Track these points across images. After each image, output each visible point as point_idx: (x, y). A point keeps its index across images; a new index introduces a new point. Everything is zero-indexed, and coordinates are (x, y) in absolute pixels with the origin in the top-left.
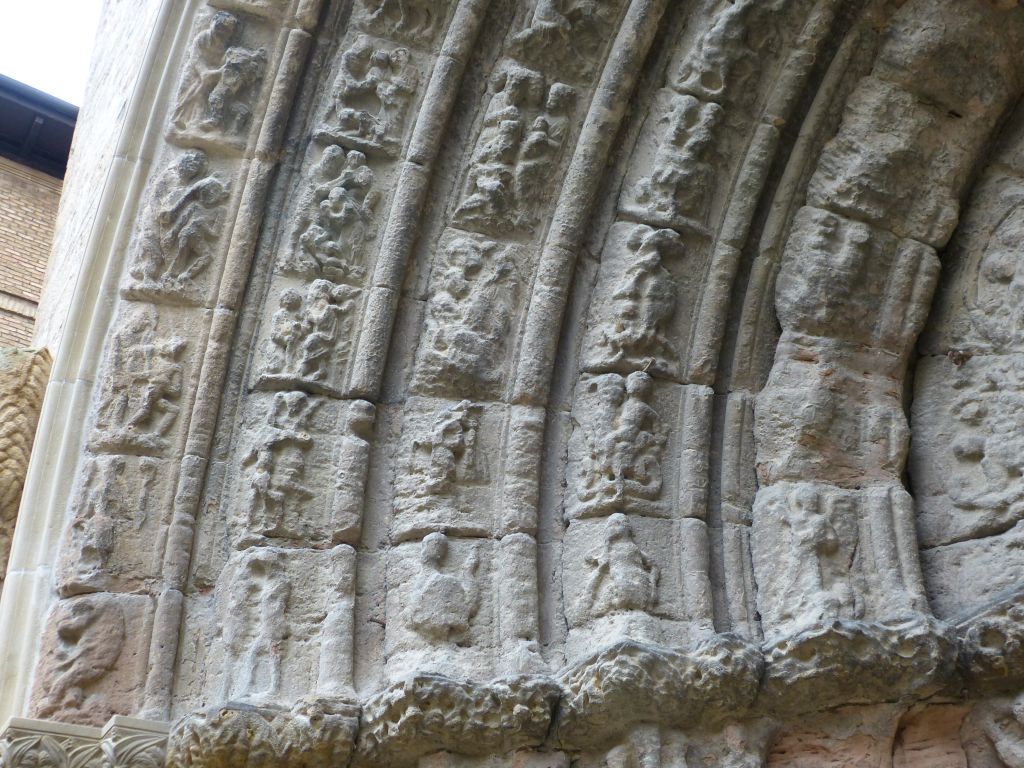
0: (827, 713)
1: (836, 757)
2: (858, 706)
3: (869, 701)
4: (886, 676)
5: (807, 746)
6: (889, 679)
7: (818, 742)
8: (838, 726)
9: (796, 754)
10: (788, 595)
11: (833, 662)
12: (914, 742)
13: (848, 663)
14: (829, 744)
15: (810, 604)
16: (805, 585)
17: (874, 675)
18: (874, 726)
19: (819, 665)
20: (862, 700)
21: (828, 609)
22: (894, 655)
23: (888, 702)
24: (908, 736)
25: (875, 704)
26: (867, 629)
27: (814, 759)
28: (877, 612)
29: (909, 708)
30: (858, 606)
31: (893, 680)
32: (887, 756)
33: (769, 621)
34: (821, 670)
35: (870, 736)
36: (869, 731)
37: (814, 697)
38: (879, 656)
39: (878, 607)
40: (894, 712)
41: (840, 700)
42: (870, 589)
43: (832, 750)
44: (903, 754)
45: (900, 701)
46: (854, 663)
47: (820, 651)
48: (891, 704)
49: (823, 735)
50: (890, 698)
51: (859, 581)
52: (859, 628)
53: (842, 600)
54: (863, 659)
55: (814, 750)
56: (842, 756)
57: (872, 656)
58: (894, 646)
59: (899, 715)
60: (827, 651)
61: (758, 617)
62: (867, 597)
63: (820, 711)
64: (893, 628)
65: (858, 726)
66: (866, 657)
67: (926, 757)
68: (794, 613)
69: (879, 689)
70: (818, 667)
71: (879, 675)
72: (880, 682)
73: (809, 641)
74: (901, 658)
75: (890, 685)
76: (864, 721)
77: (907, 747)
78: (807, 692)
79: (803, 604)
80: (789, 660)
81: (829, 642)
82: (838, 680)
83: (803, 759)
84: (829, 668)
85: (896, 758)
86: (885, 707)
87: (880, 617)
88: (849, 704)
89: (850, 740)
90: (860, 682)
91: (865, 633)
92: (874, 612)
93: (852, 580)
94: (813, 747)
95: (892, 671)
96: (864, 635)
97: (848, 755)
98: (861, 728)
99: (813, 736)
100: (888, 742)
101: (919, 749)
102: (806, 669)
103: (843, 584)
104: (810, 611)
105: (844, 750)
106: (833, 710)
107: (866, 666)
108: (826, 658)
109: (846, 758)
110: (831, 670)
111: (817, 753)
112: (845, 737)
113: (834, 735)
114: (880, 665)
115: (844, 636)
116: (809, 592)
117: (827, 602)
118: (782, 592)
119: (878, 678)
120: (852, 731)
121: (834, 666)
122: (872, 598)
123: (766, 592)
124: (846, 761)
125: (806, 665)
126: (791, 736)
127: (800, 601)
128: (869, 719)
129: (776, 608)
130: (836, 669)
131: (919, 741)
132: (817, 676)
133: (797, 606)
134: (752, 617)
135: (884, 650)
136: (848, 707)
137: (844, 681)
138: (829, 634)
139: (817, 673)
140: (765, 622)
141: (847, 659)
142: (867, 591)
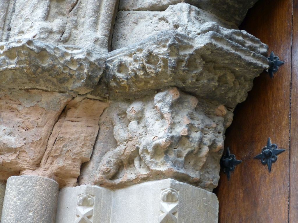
0: (24, 91)
1: (21, 116)
2: (41, 91)
3: (49, 89)
4: (59, 77)
5: (9, 107)
6: (60, 79)
7: (15, 106)
8: (27, 99)
9: (2, 110)
10: (26, 20)
11: (25, 63)
12: (72, 117)
13: (33, 65)
14: (20, 108)
15: (33, 28)
16: (36, 16)
17: (50, 75)
18: (48, 103)
19: (17, 63)
20: (44, 88)
21: (41, 33)
22: (65, 67)
23: (61, 92)
24: (70, 113)
25: (52, 92)
26: (50, 49)
27: (11, 114)
28: (77, 41)
29: (73, 98)
30: (65, 35)
31: (63, 81)
32: (52, 122)
33: (14, 33)
34: (18, 66)
35: (43, 108)
36: (44, 106)
37: (15, 81)
38: (54, 66)
39: (78, 38)
40: (63, 100)
41: (31, 86)
42: (78, 27)
43: (20, 111)
44: (63, 122)
45: (67, 93)
46: (37, 67)
47: (18, 55)
48: (61, 94)
49: (19, 103)
50: (61, 90)
51: (73, 20)
52: (44, 47)
53: (55, 29)
54: (43, 65)
55: (13, 110)
56: (25, 116)
57: (50, 64)
58: (67, 62)
59: (65, 101)
60: (22, 57)
61: (9, 29)
62: (74, 31)
63: (20, 89)
64: (70, 52)
65: (38, 102)
66: (47, 63)
67: (74, 126)
68: (25, 31)
69: (53, 84)
70: (16, 64)
71: (54, 76)
72: (54, 80)
73: (13, 48)
74: (70, 69)
75: (61, 83)
76: (42, 100)
77: (67, 118)
78: (10, 77)
79: (31, 27)
80: (3, 57)
81: (22, 52)
82: (26, 74)
83: (5, 114)
84: (21, 66)
85: (58, 123)
86: (58, 94)
87: (78, 44)
88: (37, 89)
89: (32, 108)
90: (42, 78)
91: (48, 51)
92: (75, 40)
93: (69, 19)
94: (12, 108)
95: (63, 76)
96: (47, 52)
97: (28, 116)
98: (40, 103)
99: (14, 102)
100: (54, 114)
101: (73, 121)
102: (11, 64)
103: (61, 20)
104: (32, 32)
105: (27, 113)
106: (27, 90)
107: (44, 69)
108: (21, 60)
109: (27, 118)
110: (22, 68)
111: (14, 112)
112: (28, 106)
113: (24, 104)
114: (54, 71)
115: (32, 50)
116: (36, 21)
117: (42, 29)
118: (24, 17)
119: (52, 77)
120: (32, 104)
121: (25, 65)
122: (77, 32)
123: (17, 15)
124: (26, 120)
125: (12, 61)
126: (2, 99)
127: (30, 25)
128: (45, 98)
129: (19, 26)
130: (26, 68)
131: (75, 117)
132: (15, 69)
133: (29, 27)
134: (6, 28)
135: (60, 63)
136: (36, 90)
137: (30, 75)
138: (23, 47)
139: (15, 67)
140: (12, 33)
141: (33, 63)
142: (76, 27)
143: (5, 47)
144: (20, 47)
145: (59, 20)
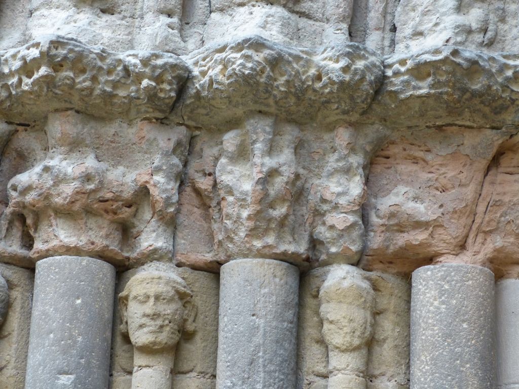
0: (434, 129)
1: (432, 170)
2: (463, 129)
3: (475, 125)
4: (494, 105)
5: (409, 155)
6: (496, 108)
7: (420, 154)
8: (440, 143)
9: (398, 161)
10: (425, 13)
11: (445, 86)
12: (509, 167)
13: (459, 89)
14: (429, 157)
15: (442, 26)
16: (443, 6)
17: (482, 102)
18: (474, 148)
19: (432, 86)
20: (468, 123)
21: (457, 34)
22: (505, 87)
23: (493, 128)
24: (505, 161)
25: (480, 128)
26: (484, 60)
27: (414, 167)
28: (507, 42)
29: (512, 136)
30: (490, 34)
31: (499, 110)
32: (480, 176)
33: (403, 35)
34: (433, 91)
35: (467, 155)
36: (468, 151)
37: (422, 115)
38: (489, 87)
39: (509, 37)
40: (495, 139)
41: (448, 120)
42: (507, 19)
43: (431, 162)
44: (496, 176)
45: (504, 129)
46: (464, 90)
47: (434, 74)
48: (494, 131)
49: (426, 148)
50: (494, 125)
51: (498, 9)
52: (477, 58)
53: (474, 26)
54: (474, 87)
55: (415, 161)
56: (438, 170)
57: (483, 86)
58: (508, 79)
59: (500, 142)
60: (441, 75)
61: (394, 29)
62: (501, 26)
63: (427, 127)
64: (511, 62)
65: (458, 146)
66: (477, 85)
67: (515, 181)
68: (426, 32)
69: (485, 116)
70: (430, 88)
71: (487, 103)
72: (487, 110)
73: (426, 63)
74: (512, 91)
75: (496, 114)
76: (465, 142)
77: (501, 170)
78: (417, 109)
79: (436, 24)
80: (406, 77)
81: (444, 68)
82: (446, 102)
83: (403, 167)
84: (440, 90)
85: (488, 178)
86: (489, 132)
87: (509, 47)
88: (456, 125)
89: (449, 157)
90: (468, 108)
91: (482, 63)
92: (504, 42)
93: (491, 7)
94: (415, 158)
95: (500, 102)
96: (479, 65)
97: (443, 170)
98: (461, 148)
99: (417, 148)
100: (483, 164)
101: (511, 174)
102: (420, 88)
103: (481, 10)
104: (441, 32)
105: (441, 165)
106: (440, 128)
107: (475, 94)
108: (439, 82)
109: (441, 172)
110: (441, 93)
111: (417, 163)
112: (444, 154)
113: (435, 150)
114: (489, 95)
115: (459, 64)
116: (444, 14)
117: (458, 27)
118: (420, 9)
119: (485, 105)
120: (450, 150)
121: (445, 89)
122: (506, 27)
123: (406, 6)
124: (440, 175)
125: (421, 84)
126: (397, 144)
127: (434, 21)
128: (470, 140)
129: (411, 24)
130: (447, 93)
131: (514, 167)
132: (428, 96)
133: (431, 25)
134: (388, 27)
135: (497, 82)
136: (454, 127)
137: (452, 104)
138: (445, 61)
139: (429, 94)
140: (399, 35)
141: (458, 85)
142: (503, 20)
143: (409, 62)
144: (440, 61)
145: (478, 11)
